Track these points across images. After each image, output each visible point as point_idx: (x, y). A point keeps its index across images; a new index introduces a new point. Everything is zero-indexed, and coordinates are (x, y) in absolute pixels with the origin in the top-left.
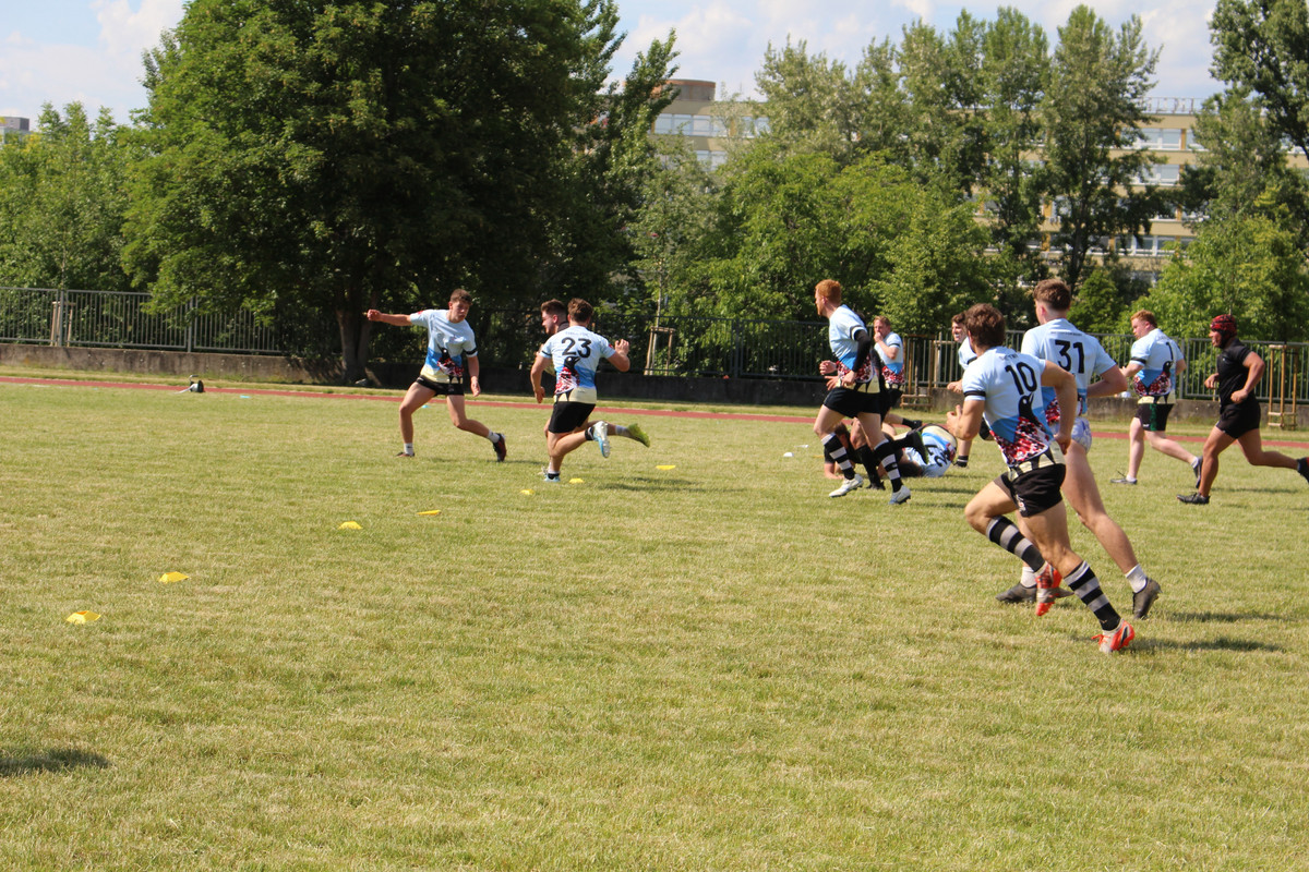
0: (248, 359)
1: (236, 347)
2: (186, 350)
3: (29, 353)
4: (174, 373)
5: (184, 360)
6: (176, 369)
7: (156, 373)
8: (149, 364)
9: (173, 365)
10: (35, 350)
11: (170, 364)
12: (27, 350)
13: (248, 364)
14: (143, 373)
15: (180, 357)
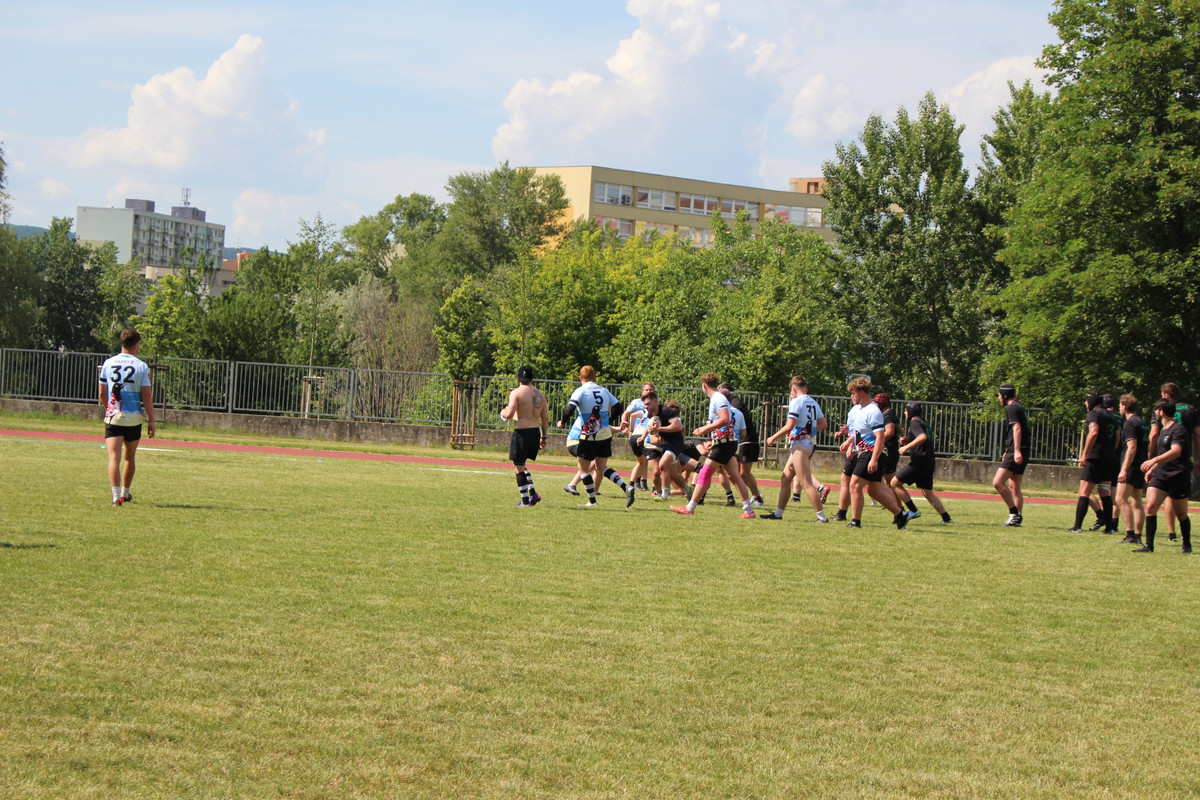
0: (1057, 470)
1: (1049, 457)
2: (990, 459)
3: (828, 459)
4: (979, 481)
5: (990, 469)
6: (982, 478)
7: (960, 480)
8: (954, 472)
9: (978, 475)
10: (834, 457)
11: (975, 472)
12: (826, 456)
13: (1057, 474)
14: (947, 480)
15: (986, 466)
